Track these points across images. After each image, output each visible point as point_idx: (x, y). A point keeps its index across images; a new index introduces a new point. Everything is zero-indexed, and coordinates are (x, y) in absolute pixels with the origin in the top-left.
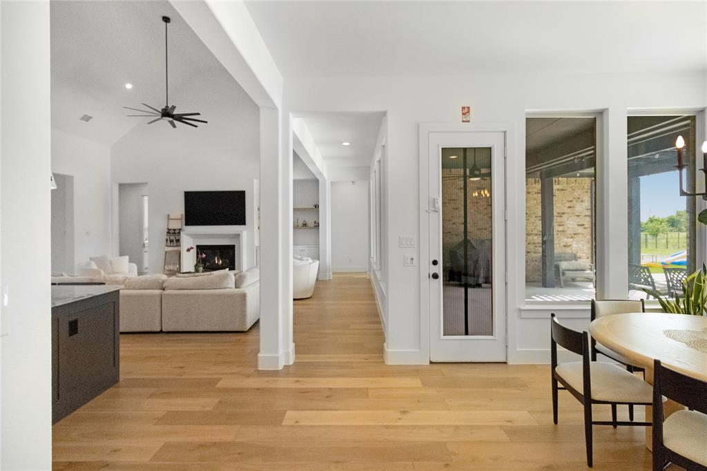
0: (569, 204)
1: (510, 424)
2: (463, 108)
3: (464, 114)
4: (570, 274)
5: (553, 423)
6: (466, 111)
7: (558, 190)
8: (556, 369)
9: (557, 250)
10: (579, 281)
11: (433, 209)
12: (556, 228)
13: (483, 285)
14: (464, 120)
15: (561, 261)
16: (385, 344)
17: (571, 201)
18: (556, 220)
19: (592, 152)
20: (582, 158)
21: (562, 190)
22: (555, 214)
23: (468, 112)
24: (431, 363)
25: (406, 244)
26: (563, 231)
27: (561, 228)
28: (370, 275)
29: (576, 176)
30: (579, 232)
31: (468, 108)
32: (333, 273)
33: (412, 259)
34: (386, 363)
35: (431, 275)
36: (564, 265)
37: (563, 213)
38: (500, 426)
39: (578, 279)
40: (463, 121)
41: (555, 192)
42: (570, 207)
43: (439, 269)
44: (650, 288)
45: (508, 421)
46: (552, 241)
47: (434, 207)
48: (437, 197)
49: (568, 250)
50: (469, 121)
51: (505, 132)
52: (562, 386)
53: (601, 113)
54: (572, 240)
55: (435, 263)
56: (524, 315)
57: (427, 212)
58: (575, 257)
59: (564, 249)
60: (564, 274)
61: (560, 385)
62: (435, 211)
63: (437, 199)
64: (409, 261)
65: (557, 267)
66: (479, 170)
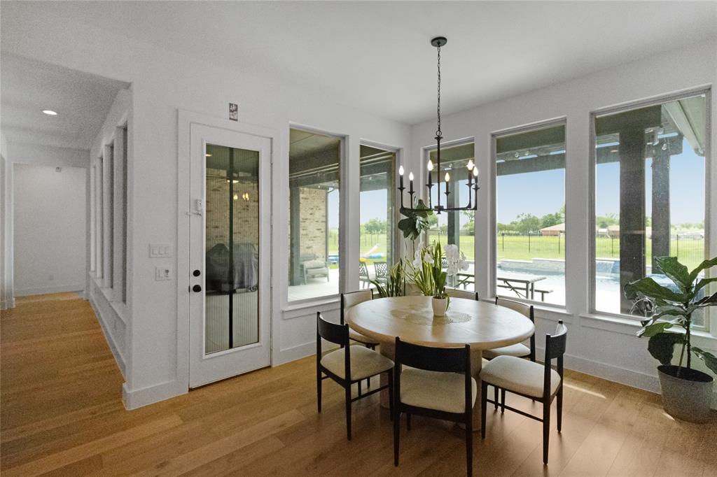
0: (311, 211)
1: (283, 429)
2: (231, 105)
3: (231, 111)
4: (311, 271)
5: (317, 411)
6: (234, 109)
7: (303, 198)
8: (321, 362)
9: (302, 251)
10: (318, 277)
11: (195, 212)
12: (302, 232)
13: (237, 290)
14: (232, 117)
15: (304, 261)
16: (125, 385)
17: (312, 209)
18: (302, 224)
19: (337, 167)
20: (323, 173)
21: (306, 199)
22: (301, 220)
23: (236, 110)
24: (190, 390)
25: (159, 253)
26: (307, 235)
27: (304, 232)
28: (88, 295)
29: (317, 188)
30: (317, 235)
31: (236, 106)
32: (17, 298)
33: (167, 271)
34: (127, 409)
35: (191, 288)
36: (307, 264)
37: (306, 219)
38: (275, 434)
39: (317, 275)
40: (230, 119)
41: (301, 201)
42: (311, 214)
43: (201, 281)
44: (366, 278)
45: (280, 426)
46: (298, 244)
47: (196, 209)
48: (199, 198)
49: (310, 251)
50: (237, 120)
51: (272, 139)
52: (326, 375)
53: (344, 138)
54: (312, 242)
55: (197, 273)
56: (287, 316)
57: (187, 214)
58: (315, 257)
59: (307, 250)
60: (307, 272)
61: (323, 375)
62: (198, 214)
63: (201, 201)
64: (163, 274)
65: (302, 266)
66: (238, 173)
